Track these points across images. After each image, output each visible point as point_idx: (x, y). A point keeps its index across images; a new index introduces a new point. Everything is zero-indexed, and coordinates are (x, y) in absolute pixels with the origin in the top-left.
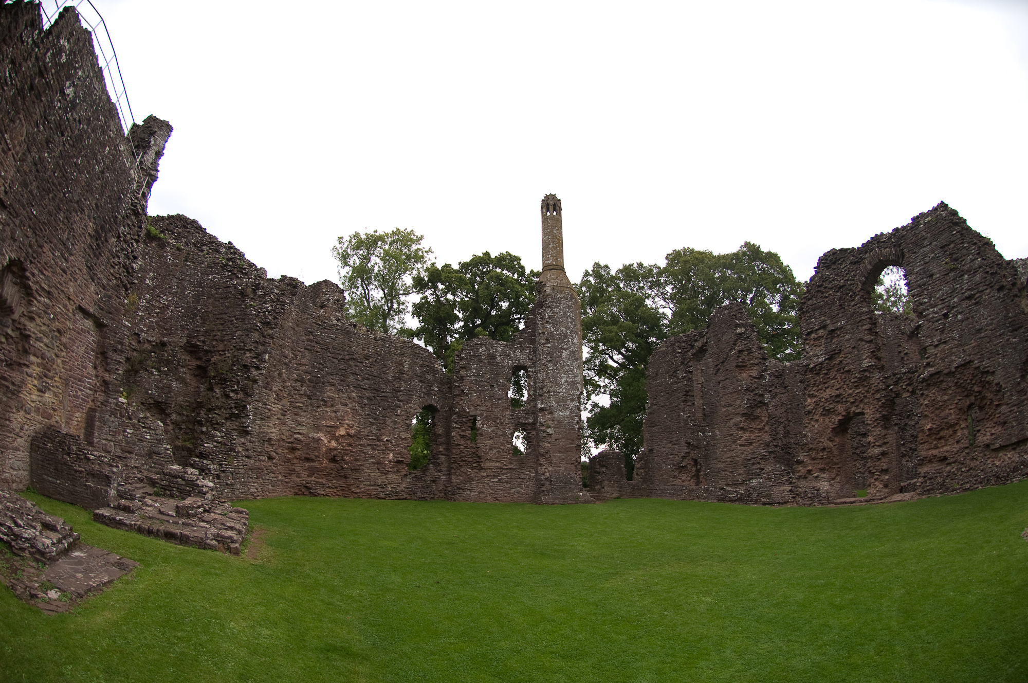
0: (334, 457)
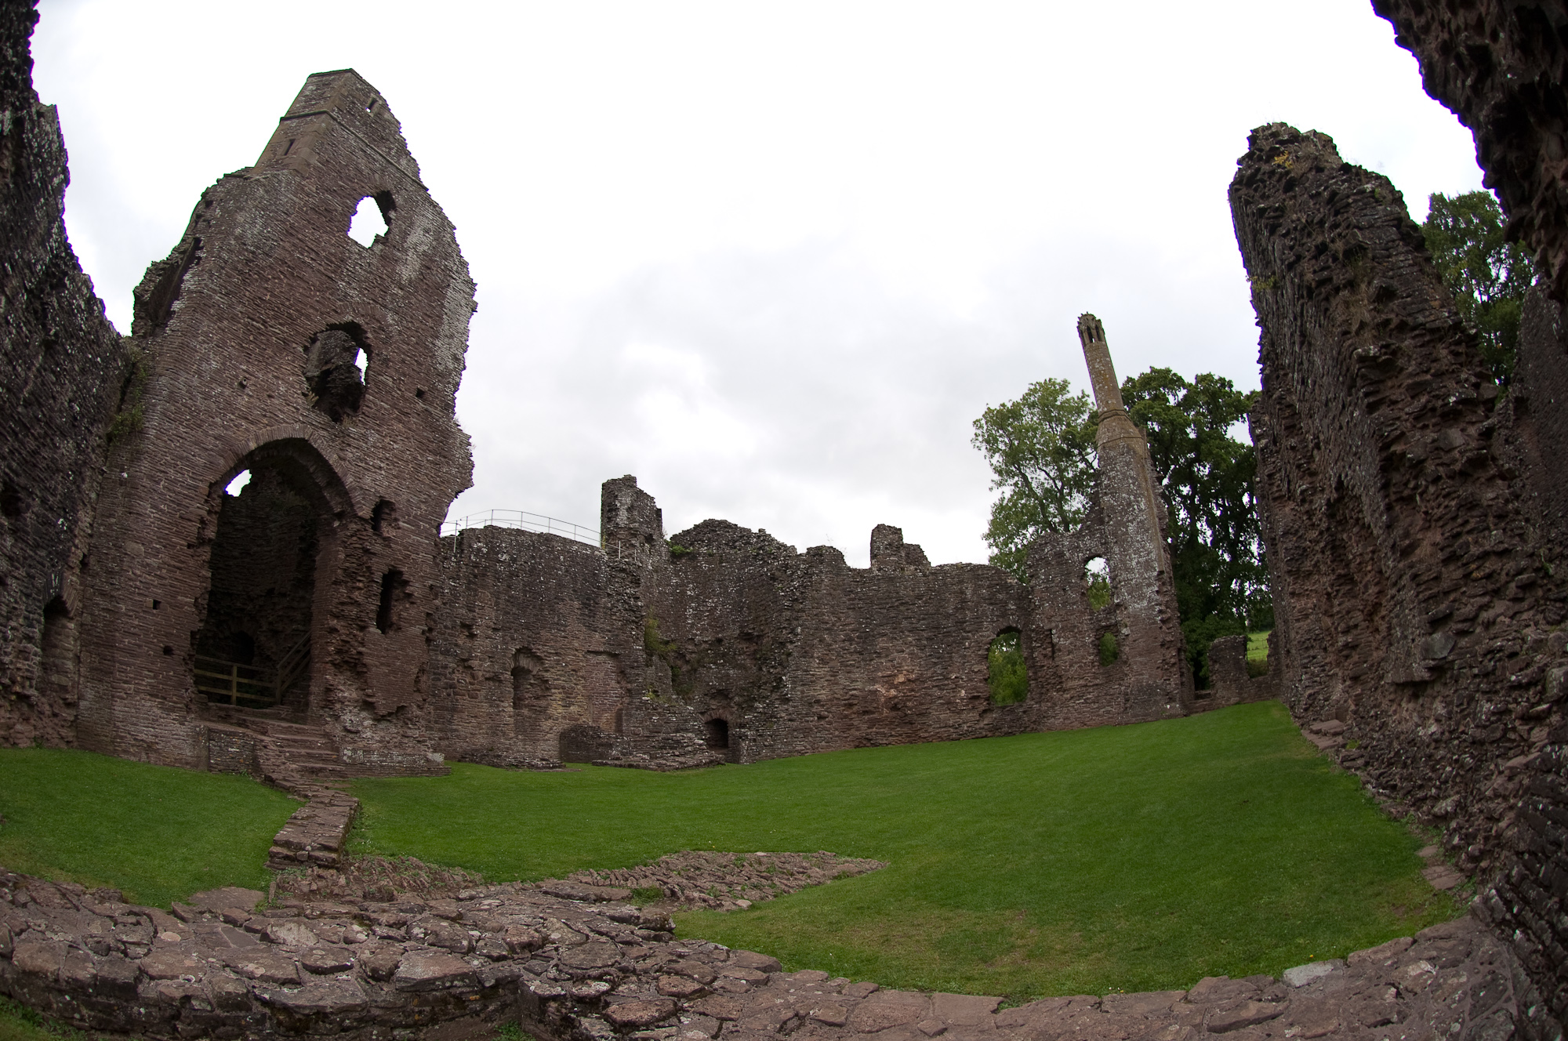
0: (896, 704)
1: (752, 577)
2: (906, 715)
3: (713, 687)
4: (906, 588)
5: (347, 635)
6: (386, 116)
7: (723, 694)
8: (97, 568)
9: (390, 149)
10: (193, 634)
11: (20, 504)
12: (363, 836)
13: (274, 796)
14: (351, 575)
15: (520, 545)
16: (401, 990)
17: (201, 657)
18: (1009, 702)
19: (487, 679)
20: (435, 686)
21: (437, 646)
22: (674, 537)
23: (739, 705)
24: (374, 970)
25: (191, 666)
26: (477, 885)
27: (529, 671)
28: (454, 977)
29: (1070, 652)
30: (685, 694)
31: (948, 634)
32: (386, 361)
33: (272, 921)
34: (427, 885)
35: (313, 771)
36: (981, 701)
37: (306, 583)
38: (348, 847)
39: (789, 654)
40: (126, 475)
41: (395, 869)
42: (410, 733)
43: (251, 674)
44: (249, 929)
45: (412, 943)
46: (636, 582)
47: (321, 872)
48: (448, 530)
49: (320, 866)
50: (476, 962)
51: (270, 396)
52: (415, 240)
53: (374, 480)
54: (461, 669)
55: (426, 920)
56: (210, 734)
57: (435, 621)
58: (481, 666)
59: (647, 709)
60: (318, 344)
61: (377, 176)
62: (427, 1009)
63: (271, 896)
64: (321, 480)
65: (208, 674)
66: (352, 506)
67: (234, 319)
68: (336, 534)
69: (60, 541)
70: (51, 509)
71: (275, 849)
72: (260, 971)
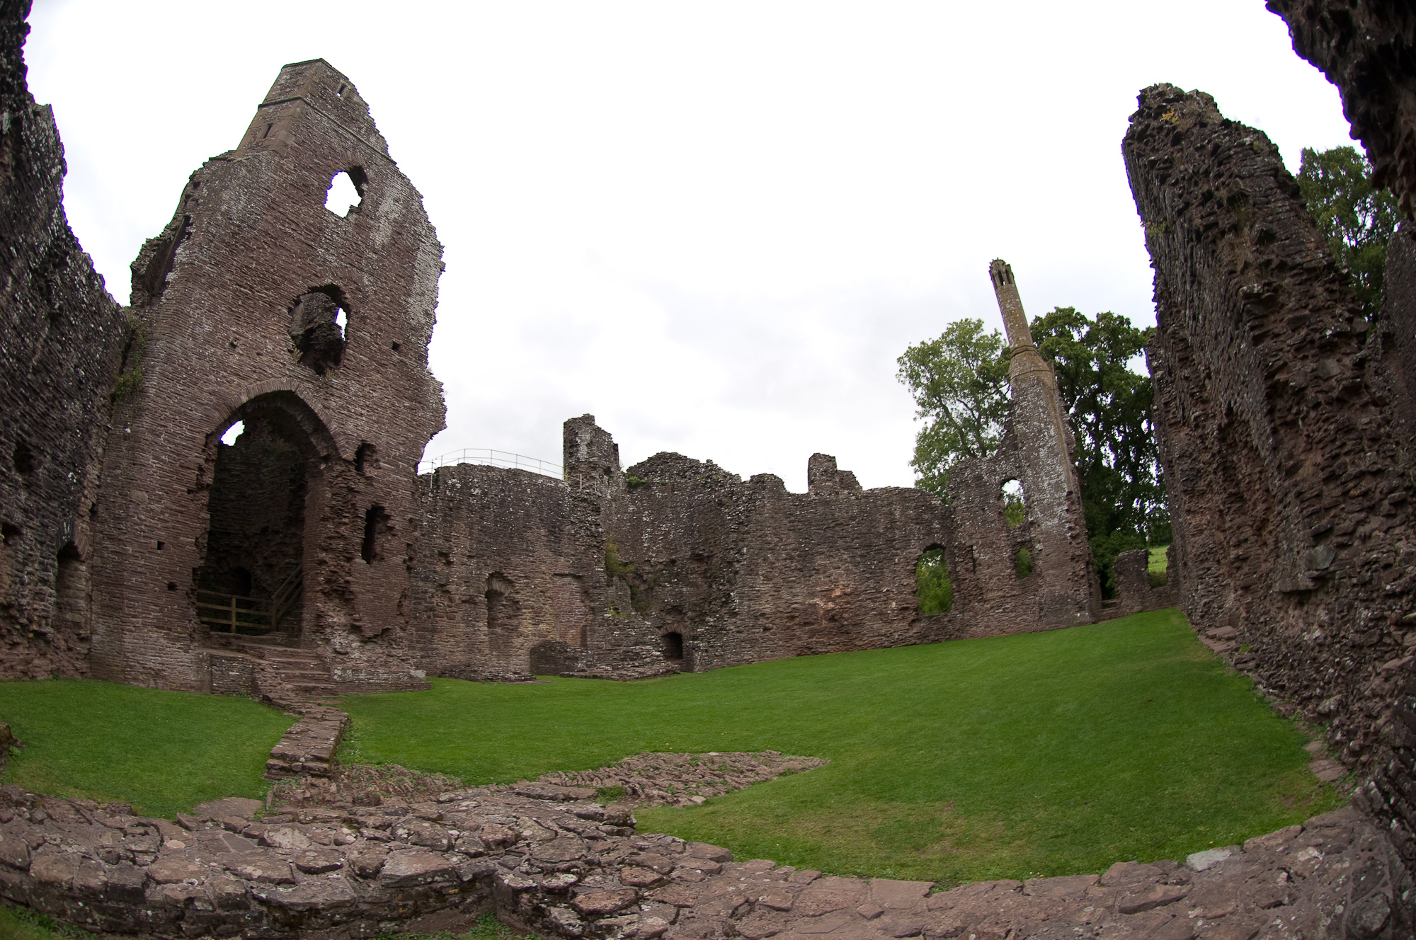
0: (833, 616)
1: (702, 503)
2: (843, 626)
3: (668, 604)
4: (841, 510)
5: (335, 566)
6: (355, 99)
7: (677, 610)
8: (105, 515)
9: (360, 128)
10: (194, 570)
11: (32, 461)
12: (352, 747)
13: (271, 714)
14: (338, 512)
15: (491, 480)
16: (387, 886)
17: (203, 591)
18: (935, 612)
19: (463, 602)
20: (416, 610)
21: (418, 573)
22: (630, 469)
23: (692, 619)
24: (362, 869)
25: (193, 600)
26: (456, 789)
27: (502, 594)
28: (435, 873)
29: (989, 566)
30: (643, 611)
31: (879, 552)
32: (364, 319)
33: (269, 827)
34: (411, 790)
35: (307, 690)
36: (912, 612)
37: (297, 520)
38: (338, 757)
39: (736, 573)
40: (129, 431)
41: (381, 776)
42: (394, 653)
43: (249, 605)
44: (248, 835)
45: (397, 843)
46: (597, 510)
47: (314, 781)
48: (425, 468)
49: (313, 776)
50: (455, 859)
51: (259, 354)
52: (386, 209)
53: (356, 426)
54: (439, 593)
55: (409, 822)
56: (212, 660)
57: (415, 551)
58: (458, 590)
59: (609, 625)
60: (302, 306)
61: (349, 153)
62: (411, 903)
63: (269, 804)
64: (308, 428)
65: (210, 606)
66: (336, 449)
67: (223, 286)
68: (323, 475)
69: (71, 493)
70: (61, 464)
71: (272, 762)
72: (258, 873)
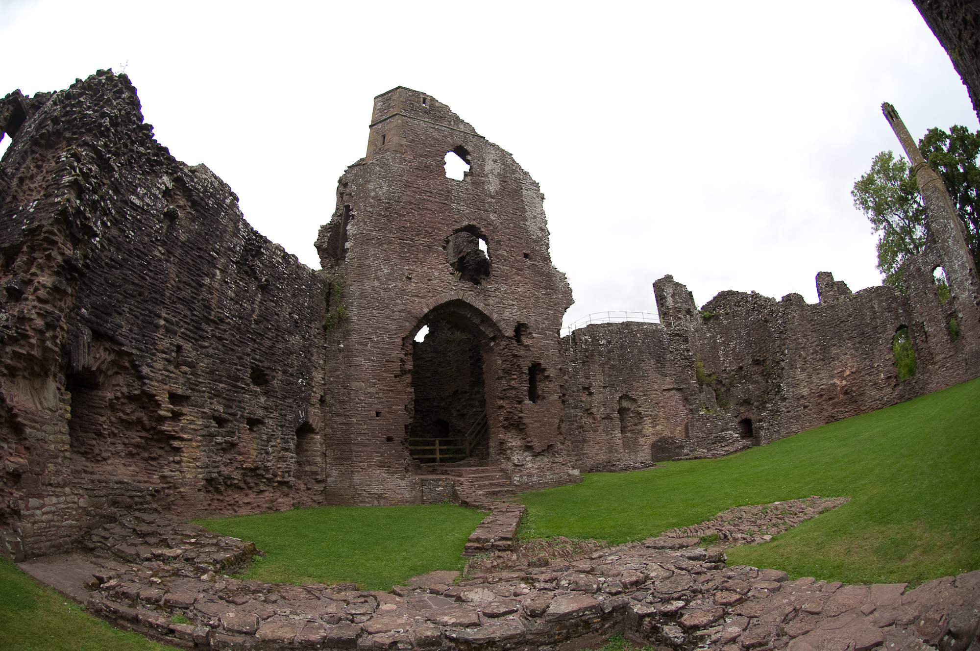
0: (846, 391)
1: (754, 323)
2: (853, 396)
3: (741, 398)
4: (841, 311)
5: (510, 408)
6: (437, 104)
7: (747, 402)
8: (332, 401)
9: (450, 122)
10: (406, 426)
11: (267, 377)
12: (529, 528)
13: (468, 512)
14: (508, 372)
15: (611, 332)
16: (549, 621)
17: (413, 439)
18: (907, 378)
19: (603, 419)
20: (570, 429)
21: (569, 404)
22: (703, 307)
23: (757, 407)
24: (533, 611)
25: (407, 445)
26: (603, 548)
27: (629, 409)
28: (586, 609)
29: (935, 336)
30: (724, 406)
31: (869, 337)
32: (498, 242)
33: (464, 588)
34: (570, 552)
35: (494, 493)
36: (893, 379)
37: (478, 381)
38: (519, 536)
39: (783, 369)
40: (342, 346)
41: (550, 545)
42: (556, 460)
43: (449, 443)
44: (447, 596)
45: (560, 590)
46: (686, 341)
47: (500, 554)
48: (564, 332)
49: (499, 551)
50: (601, 598)
51: (429, 280)
52: (490, 168)
53: (511, 313)
54: (586, 415)
55: (570, 575)
56: (423, 483)
57: (566, 389)
58: (598, 411)
59: (703, 420)
60: (451, 243)
61: (449, 139)
62: (565, 631)
63: (465, 573)
64: (476, 320)
65: (419, 448)
66: (500, 331)
67: (390, 242)
68: (493, 350)
69: (302, 392)
70: (292, 375)
71: (469, 544)
72: (453, 620)
